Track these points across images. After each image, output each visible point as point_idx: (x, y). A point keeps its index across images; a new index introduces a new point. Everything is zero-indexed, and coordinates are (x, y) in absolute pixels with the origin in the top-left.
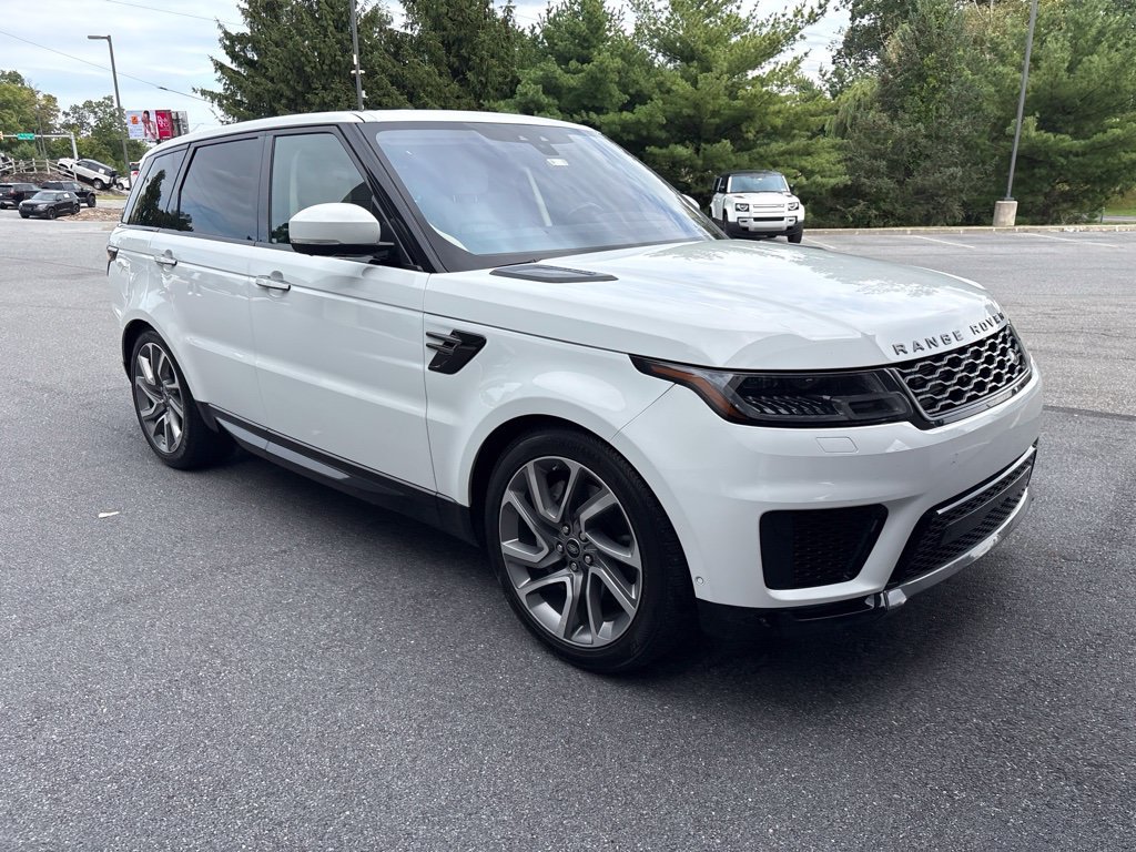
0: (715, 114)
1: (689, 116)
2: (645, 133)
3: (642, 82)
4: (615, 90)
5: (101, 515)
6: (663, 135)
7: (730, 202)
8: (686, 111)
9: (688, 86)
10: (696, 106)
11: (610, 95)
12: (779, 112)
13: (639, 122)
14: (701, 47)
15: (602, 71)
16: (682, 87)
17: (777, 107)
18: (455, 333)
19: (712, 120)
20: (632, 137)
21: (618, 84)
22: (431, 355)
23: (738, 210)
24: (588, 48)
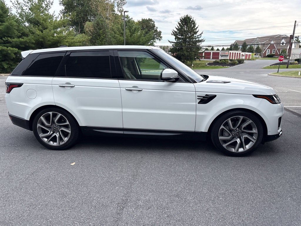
0: (49, 41)
2: (27, 45)
3: (24, 30)
4: (16, 32)
6: (34, 46)
8: (41, 40)
9: (41, 33)
10: (43, 38)
11: (14, 33)
12: (67, 41)
13: (26, 42)
14: (42, 22)
15: (11, 26)
16: (38, 32)
17: (67, 40)
18: (206, 95)
19: (48, 43)
20: (23, 46)
21: (17, 30)
22: (199, 100)
24: (3, 18)
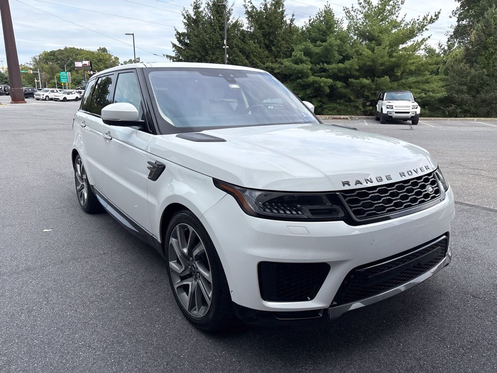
0: (382, 64)
1: (369, 65)
2: (348, 73)
3: (349, 50)
4: (336, 54)
5: (44, 231)
6: (357, 74)
7: (385, 104)
8: (368, 63)
9: (370, 52)
10: (373, 61)
11: (334, 56)
12: (413, 63)
13: (346, 68)
14: (377, 35)
15: (331, 46)
16: (367, 52)
17: (412, 61)
18: (156, 162)
19: (381, 68)
20: (342, 75)
21: (338, 51)
22: (149, 172)
23: (387, 108)
24: (325, 36)
